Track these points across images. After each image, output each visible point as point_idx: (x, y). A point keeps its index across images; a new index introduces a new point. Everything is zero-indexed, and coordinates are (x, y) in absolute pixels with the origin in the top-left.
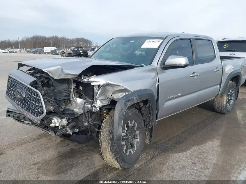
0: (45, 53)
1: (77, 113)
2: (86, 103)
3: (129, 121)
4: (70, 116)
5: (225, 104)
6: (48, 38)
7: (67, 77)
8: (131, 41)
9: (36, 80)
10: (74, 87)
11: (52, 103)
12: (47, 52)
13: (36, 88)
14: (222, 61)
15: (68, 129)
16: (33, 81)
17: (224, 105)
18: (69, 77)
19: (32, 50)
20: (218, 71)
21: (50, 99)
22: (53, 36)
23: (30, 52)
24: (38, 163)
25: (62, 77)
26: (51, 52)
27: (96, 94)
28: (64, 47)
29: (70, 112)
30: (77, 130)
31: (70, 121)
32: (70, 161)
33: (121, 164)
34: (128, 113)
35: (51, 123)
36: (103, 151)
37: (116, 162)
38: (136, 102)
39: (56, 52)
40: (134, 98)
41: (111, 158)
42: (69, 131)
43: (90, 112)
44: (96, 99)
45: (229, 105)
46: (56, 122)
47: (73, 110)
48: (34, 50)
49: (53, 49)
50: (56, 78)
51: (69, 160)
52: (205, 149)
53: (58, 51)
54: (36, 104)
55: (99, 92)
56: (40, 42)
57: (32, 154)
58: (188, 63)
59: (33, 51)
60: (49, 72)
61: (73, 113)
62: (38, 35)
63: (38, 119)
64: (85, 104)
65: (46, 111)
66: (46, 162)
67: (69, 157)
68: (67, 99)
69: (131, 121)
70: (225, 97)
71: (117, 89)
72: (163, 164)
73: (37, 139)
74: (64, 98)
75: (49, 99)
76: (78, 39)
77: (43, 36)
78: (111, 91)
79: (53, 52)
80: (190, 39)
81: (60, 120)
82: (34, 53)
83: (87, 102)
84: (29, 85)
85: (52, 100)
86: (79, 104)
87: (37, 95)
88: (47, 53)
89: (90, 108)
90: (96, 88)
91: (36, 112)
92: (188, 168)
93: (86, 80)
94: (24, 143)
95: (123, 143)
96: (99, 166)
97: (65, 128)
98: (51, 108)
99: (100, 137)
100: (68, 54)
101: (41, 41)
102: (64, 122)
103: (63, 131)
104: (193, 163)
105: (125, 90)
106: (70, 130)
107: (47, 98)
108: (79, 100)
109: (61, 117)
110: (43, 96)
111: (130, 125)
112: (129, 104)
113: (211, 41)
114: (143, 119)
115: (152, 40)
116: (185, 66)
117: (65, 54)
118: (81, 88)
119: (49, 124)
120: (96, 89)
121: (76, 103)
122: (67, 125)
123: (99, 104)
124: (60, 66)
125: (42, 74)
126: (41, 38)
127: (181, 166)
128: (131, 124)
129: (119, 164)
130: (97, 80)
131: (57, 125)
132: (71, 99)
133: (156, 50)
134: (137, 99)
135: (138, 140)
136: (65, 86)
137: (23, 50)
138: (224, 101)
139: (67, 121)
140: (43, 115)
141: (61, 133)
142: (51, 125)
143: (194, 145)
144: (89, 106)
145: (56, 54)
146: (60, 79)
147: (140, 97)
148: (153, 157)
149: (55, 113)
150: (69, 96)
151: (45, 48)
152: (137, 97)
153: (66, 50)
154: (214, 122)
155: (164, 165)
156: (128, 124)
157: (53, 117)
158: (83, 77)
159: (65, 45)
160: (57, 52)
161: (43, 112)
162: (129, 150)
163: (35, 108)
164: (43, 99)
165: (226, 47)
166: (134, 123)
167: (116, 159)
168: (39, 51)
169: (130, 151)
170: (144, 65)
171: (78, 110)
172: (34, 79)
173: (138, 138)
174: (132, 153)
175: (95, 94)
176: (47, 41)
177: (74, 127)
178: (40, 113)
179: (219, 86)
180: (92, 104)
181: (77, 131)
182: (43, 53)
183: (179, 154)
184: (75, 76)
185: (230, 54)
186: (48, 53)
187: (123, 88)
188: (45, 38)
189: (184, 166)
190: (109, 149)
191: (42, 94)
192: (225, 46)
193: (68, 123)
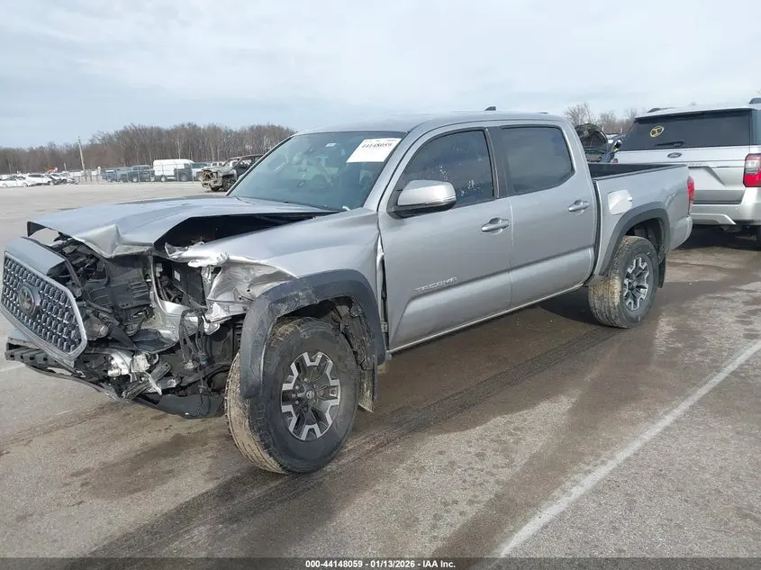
0: (158, 179)
1: (169, 340)
2: (188, 314)
3: (306, 356)
4: (152, 348)
5: (617, 300)
6: (168, 132)
7: (129, 252)
8: (328, 145)
9: (63, 263)
10: (158, 275)
11: (105, 316)
12: (162, 176)
13: (64, 282)
14: (597, 183)
15: (152, 382)
16: (55, 265)
17: (616, 304)
18: (136, 250)
19: (119, 173)
20: (579, 209)
21: (99, 307)
22: (183, 126)
23: (114, 179)
24: (87, 470)
25: (120, 251)
26: (176, 173)
27: (208, 288)
28: (216, 156)
29: (151, 337)
30: (174, 383)
31: (155, 361)
32: (164, 464)
33: (283, 461)
34: (300, 333)
35: (109, 366)
36: (235, 431)
37: (266, 456)
38: (307, 304)
39: (190, 173)
40: (300, 294)
41: (253, 446)
42: (154, 385)
43: (198, 336)
44: (212, 302)
45: (635, 303)
46: (120, 363)
47: (157, 333)
48: (124, 170)
49: (181, 163)
50: (107, 255)
51: (163, 462)
52: (525, 420)
53: (195, 171)
54: (64, 321)
55: (216, 282)
56: (143, 146)
57: (74, 451)
58: (454, 197)
59: (123, 175)
60: (88, 241)
61: (157, 340)
62: (137, 125)
63: (70, 356)
64: (183, 315)
65: (86, 337)
66: (107, 468)
67: (165, 456)
68: (144, 306)
69: (312, 354)
70: (617, 281)
71: (259, 273)
72: (400, 459)
73: (94, 416)
74: (135, 303)
75: (95, 306)
76: (259, 128)
77: (152, 128)
78: (246, 278)
79: (182, 175)
80: (482, 130)
81: (128, 360)
82: (125, 181)
83: (191, 311)
84: (48, 275)
85: (105, 309)
86: (171, 316)
87: (66, 299)
88: (163, 179)
89: (197, 325)
90: (207, 274)
91: (65, 340)
92: (460, 467)
93: (176, 254)
94: (58, 428)
95: (287, 408)
96: (238, 471)
97: (143, 379)
98: (103, 330)
99: (226, 396)
100: (223, 177)
101: (148, 141)
102: (142, 363)
103: (139, 387)
104: (478, 455)
105: (278, 275)
106: (156, 383)
107: (92, 304)
108: (171, 307)
109: (132, 351)
110: (78, 300)
111: (308, 363)
112: (284, 310)
113: (559, 129)
114: (352, 347)
115: (374, 141)
116: (449, 206)
117: (215, 179)
118: (177, 276)
119: (106, 371)
120: (207, 276)
121: (164, 315)
122: (149, 371)
123: (217, 314)
124: (113, 226)
125: (76, 247)
126: (145, 133)
127: (446, 462)
128: (312, 361)
129: (275, 459)
130: (203, 255)
131: (125, 372)
132: (153, 305)
133: (378, 169)
134: (308, 296)
135: (336, 402)
136: (136, 273)
137: (94, 173)
138: (614, 293)
139: (149, 361)
140: (79, 347)
141: (135, 390)
142: (110, 373)
143: (500, 414)
144: (195, 319)
145: (190, 179)
146: (116, 257)
147: (317, 291)
148: (382, 445)
149: (114, 341)
150: (147, 298)
151: (156, 163)
152: (310, 291)
153: (220, 164)
154: (583, 353)
155: (402, 461)
156: (302, 359)
157: (112, 352)
158: (168, 248)
159: (218, 151)
160: (194, 174)
161: (80, 340)
162: (307, 428)
163: (62, 331)
164: (79, 307)
165: (657, 134)
166: (323, 359)
167: (266, 447)
168: (141, 173)
169: (312, 430)
170: (347, 208)
171: (169, 332)
172: (60, 260)
173: (337, 398)
174: (319, 434)
175: (206, 289)
176: (164, 141)
177: (168, 375)
178: (74, 342)
179: (590, 252)
180: (202, 313)
181: (174, 385)
182: (153, 179)
183: (452, 435)
184: (148, 248)
185: (669, 156)
186: (165, 177)
187: (272, 272)
188: (159, 132)
189: (452, 463)
190: (247, 423)
191: (75, 296)
192: (654, 133)
193: (149, 365)
